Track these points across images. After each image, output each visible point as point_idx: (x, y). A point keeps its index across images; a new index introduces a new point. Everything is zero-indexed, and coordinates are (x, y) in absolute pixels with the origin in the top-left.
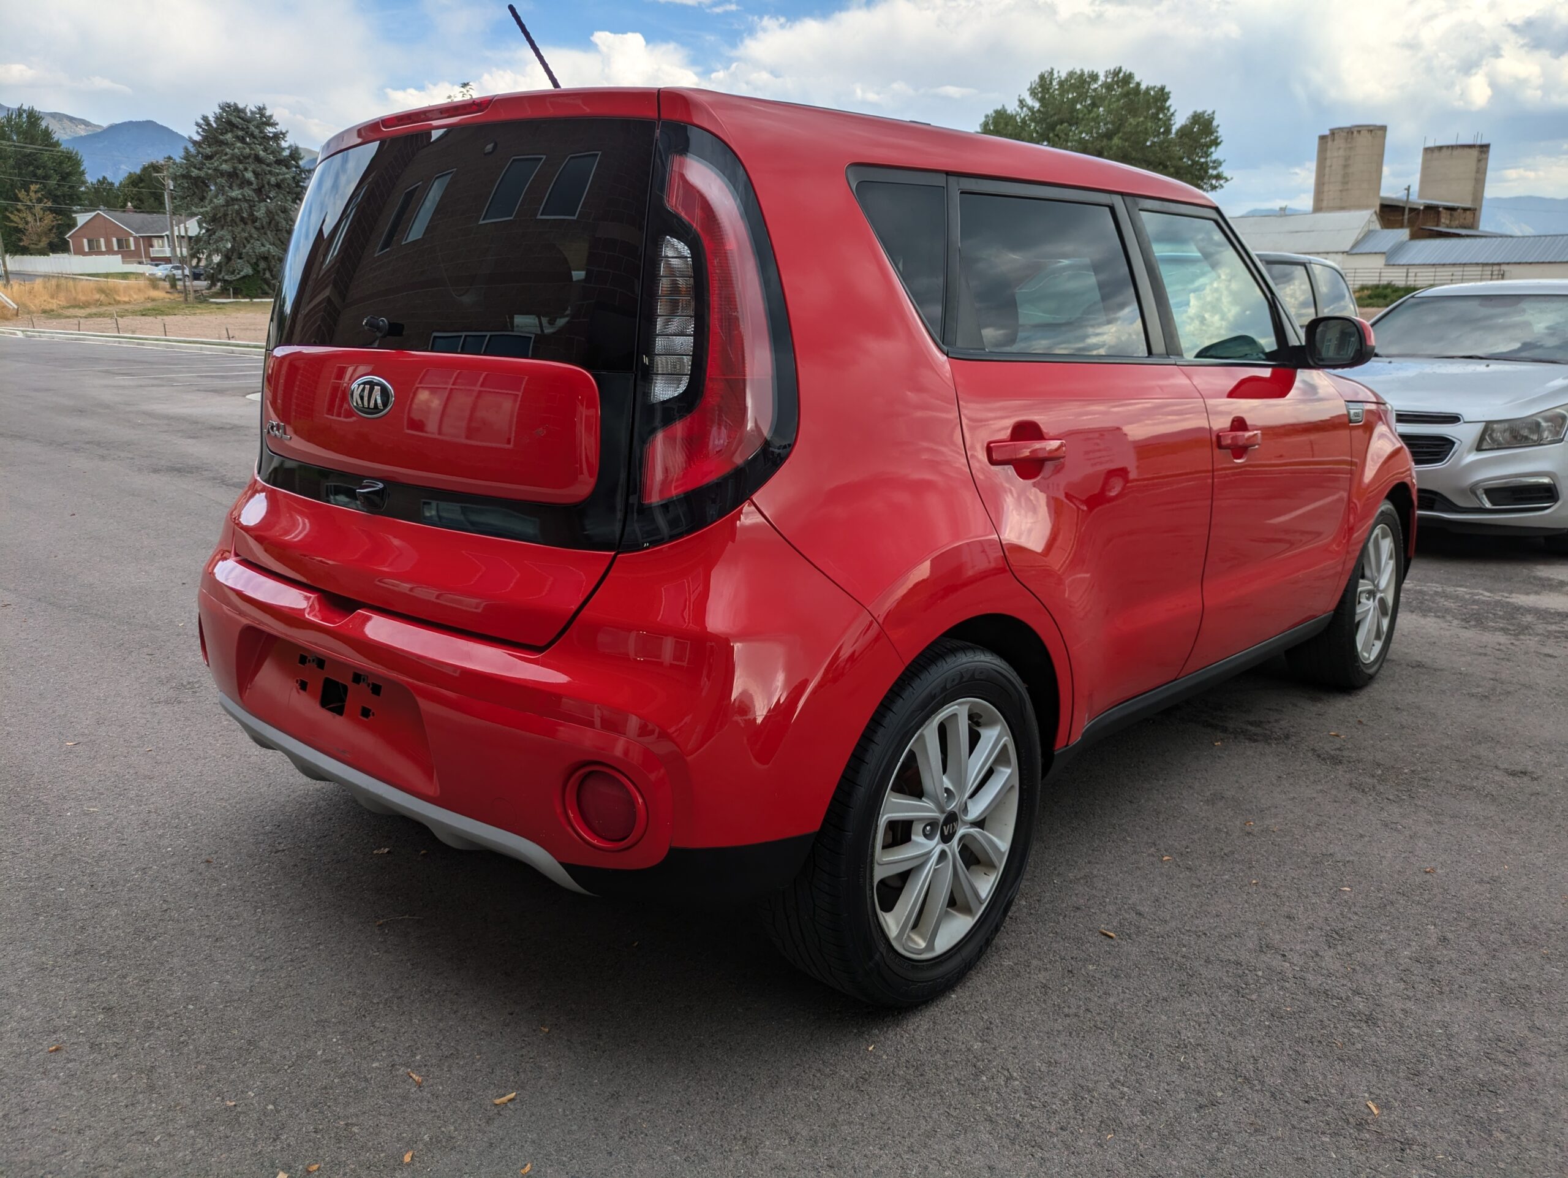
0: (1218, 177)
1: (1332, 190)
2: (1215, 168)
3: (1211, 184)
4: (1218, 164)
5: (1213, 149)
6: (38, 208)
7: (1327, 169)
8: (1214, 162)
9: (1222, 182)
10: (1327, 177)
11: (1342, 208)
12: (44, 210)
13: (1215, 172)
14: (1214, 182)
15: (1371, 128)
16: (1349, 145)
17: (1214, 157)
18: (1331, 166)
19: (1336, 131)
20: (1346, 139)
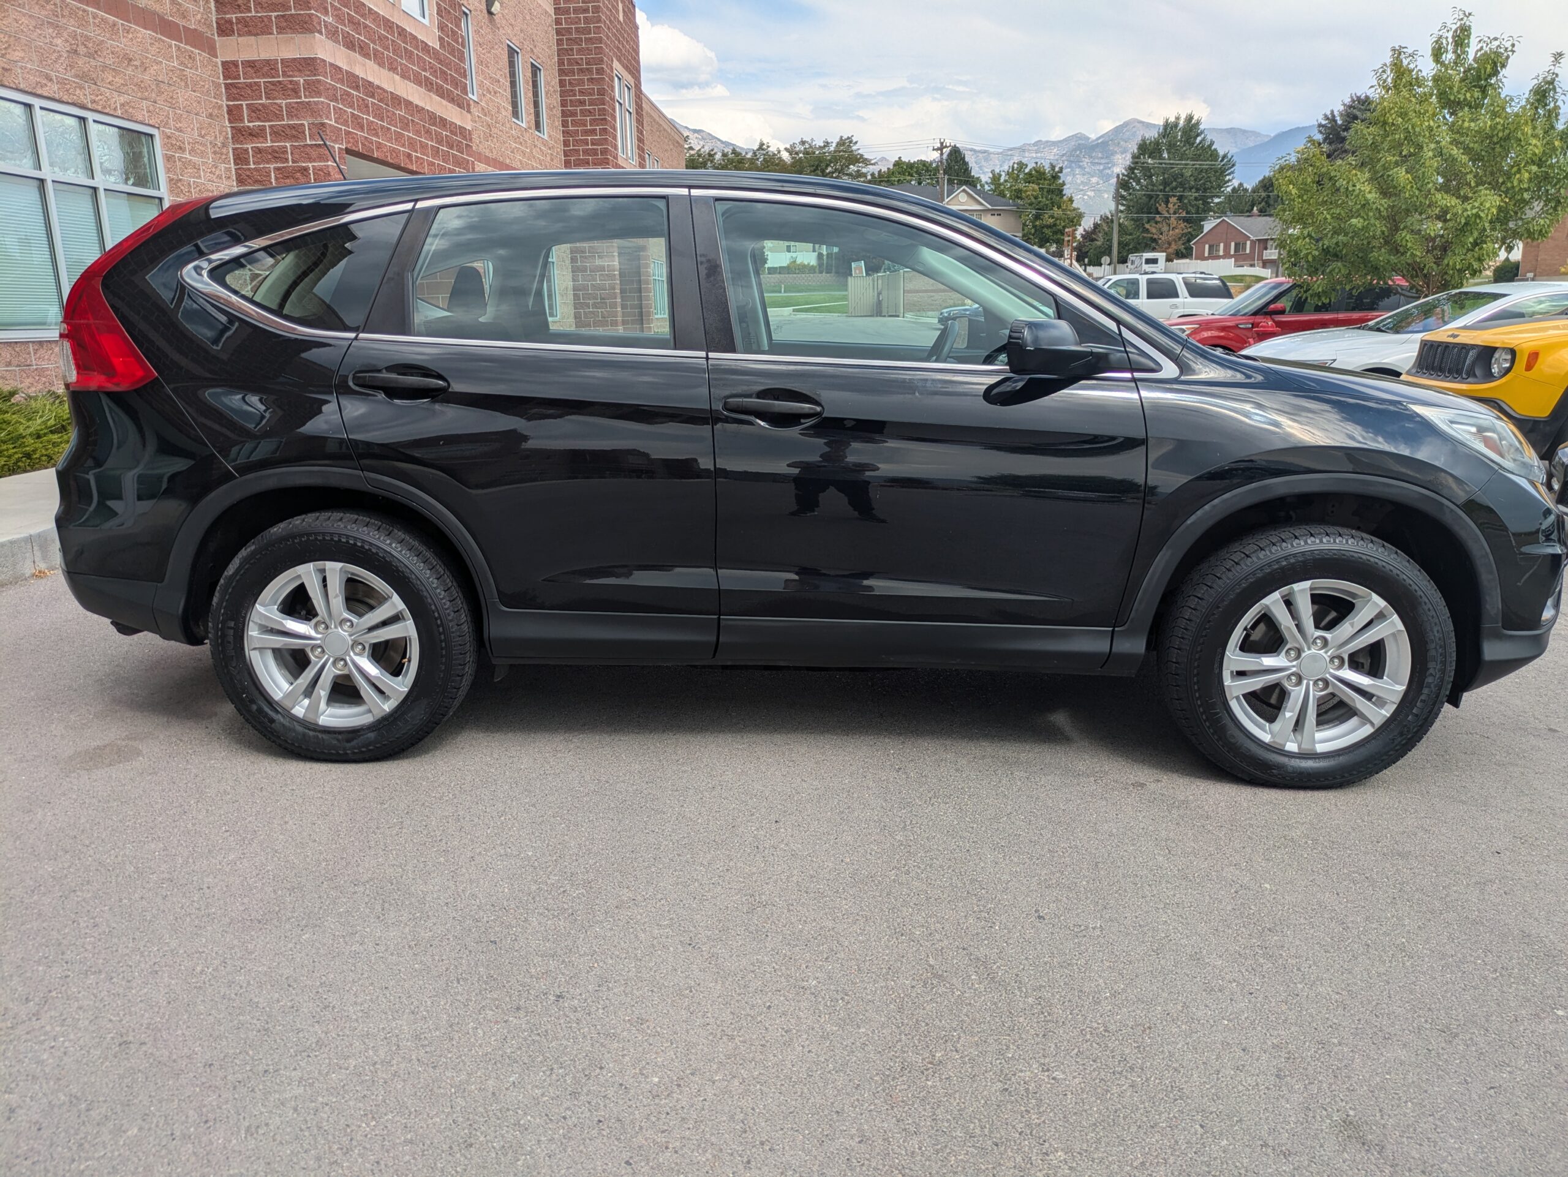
6: (1173, 217)
12: (1179, 219)
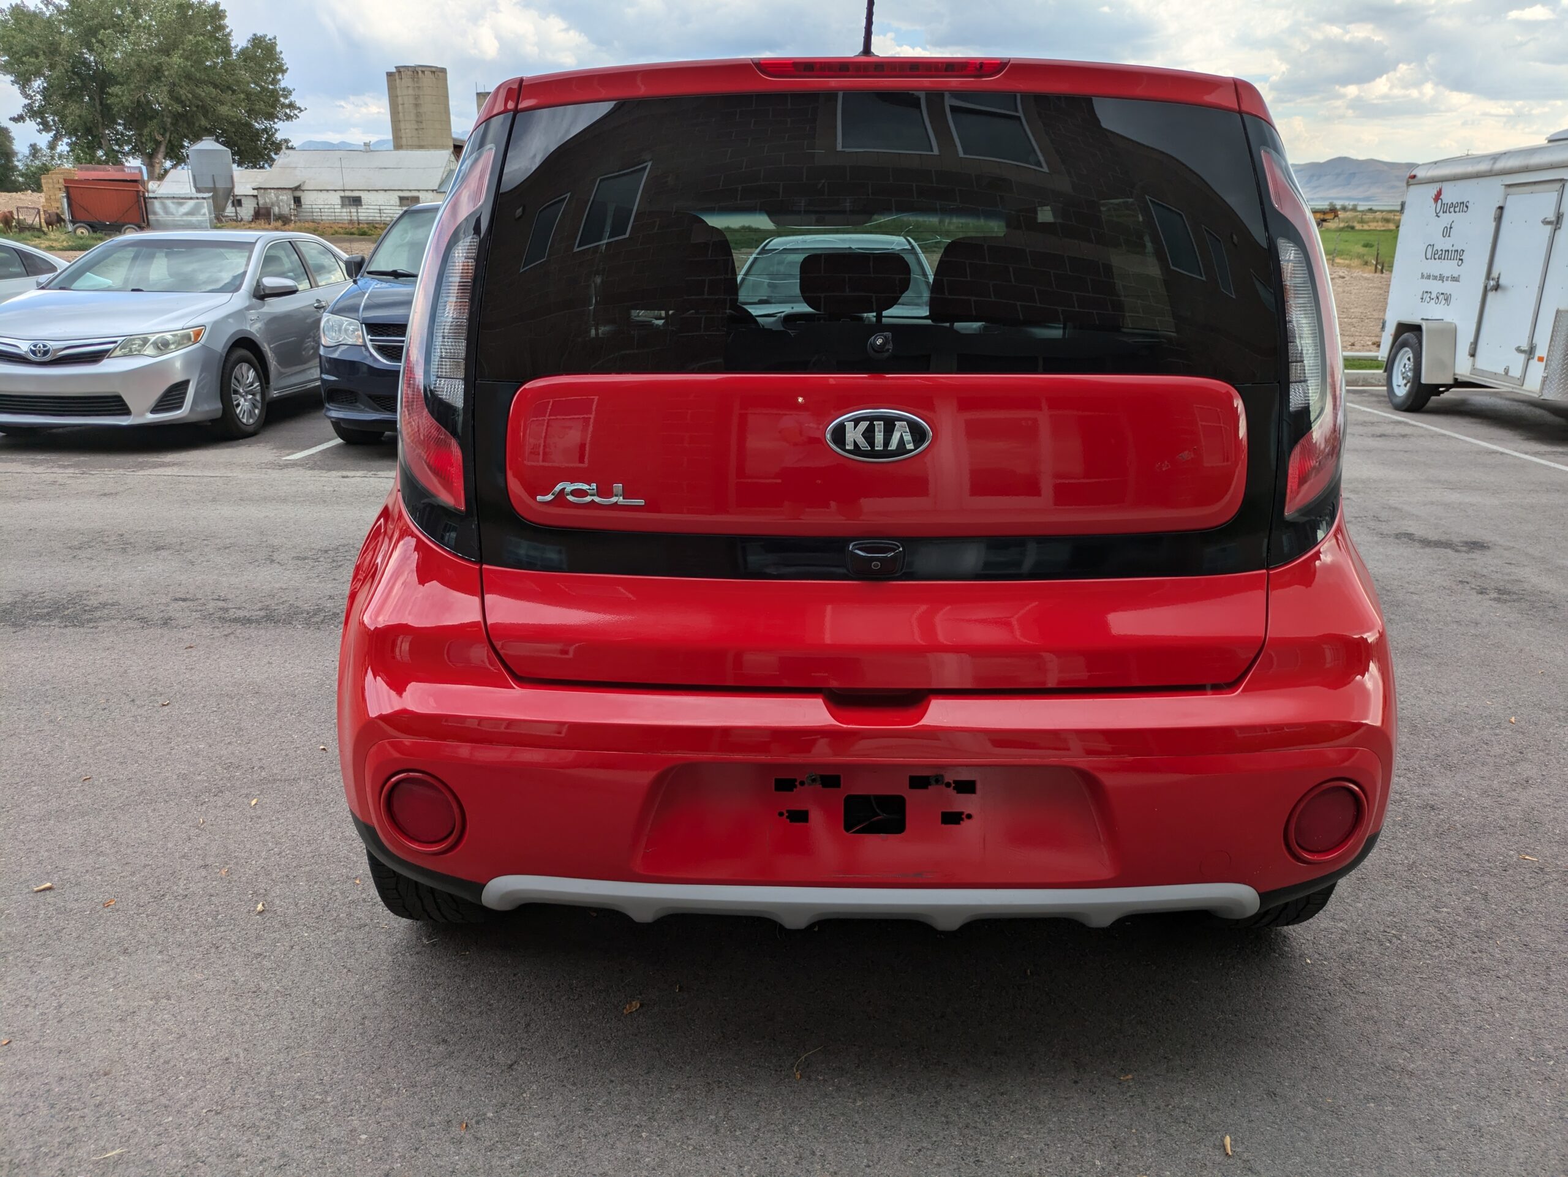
0: (291, 106)
1: (408, 128)
2: (286, 97)
3: (286, 113)
4: (287, 93)
5: (280, 76)
7: (400, 107)
8: (284, 89)
9: (296, 112)
10: (401, 114)
11: (421, 147)
13: (287, 101)
14: (288, 111)
15: (434, 69)
16: (416, 85)
17: (283, 84)
18: (403, 104)
19: (402, 70)
20: (413, 79)
